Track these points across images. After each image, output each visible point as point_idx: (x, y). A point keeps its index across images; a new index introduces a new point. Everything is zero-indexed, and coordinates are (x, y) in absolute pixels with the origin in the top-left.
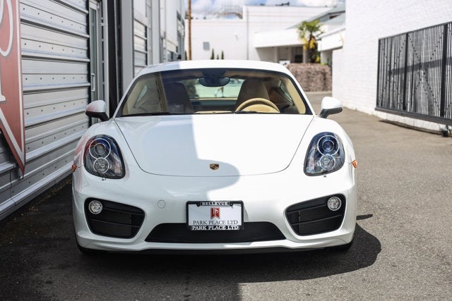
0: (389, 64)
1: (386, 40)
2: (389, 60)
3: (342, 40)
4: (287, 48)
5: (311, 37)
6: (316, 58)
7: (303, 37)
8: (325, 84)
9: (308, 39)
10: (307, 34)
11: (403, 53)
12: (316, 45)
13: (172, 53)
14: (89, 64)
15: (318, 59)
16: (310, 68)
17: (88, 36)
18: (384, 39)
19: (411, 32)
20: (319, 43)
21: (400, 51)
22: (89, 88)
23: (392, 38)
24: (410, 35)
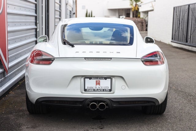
0: (179, 19)
1: (178, 8)
2: (179, 18)
3: (153, 7)
4: (123, 9)
5: (136, 5)
6: (138, 15)
7: (132, 5)
8: (142, 28)
9: (135, 6)
10: (134, 3)
11: (186, 14)
12: (138, 9)
13: (70, 11)
14: (36, 17)
15: (139, 16)
16: (136, 20)
17: (36, 3)
18: (177, 7)
19: (191, 4)
20: (140, 8)
21: (185, 13)
22: (36, 29)
23: (181, 6)
24: (190, 5)
